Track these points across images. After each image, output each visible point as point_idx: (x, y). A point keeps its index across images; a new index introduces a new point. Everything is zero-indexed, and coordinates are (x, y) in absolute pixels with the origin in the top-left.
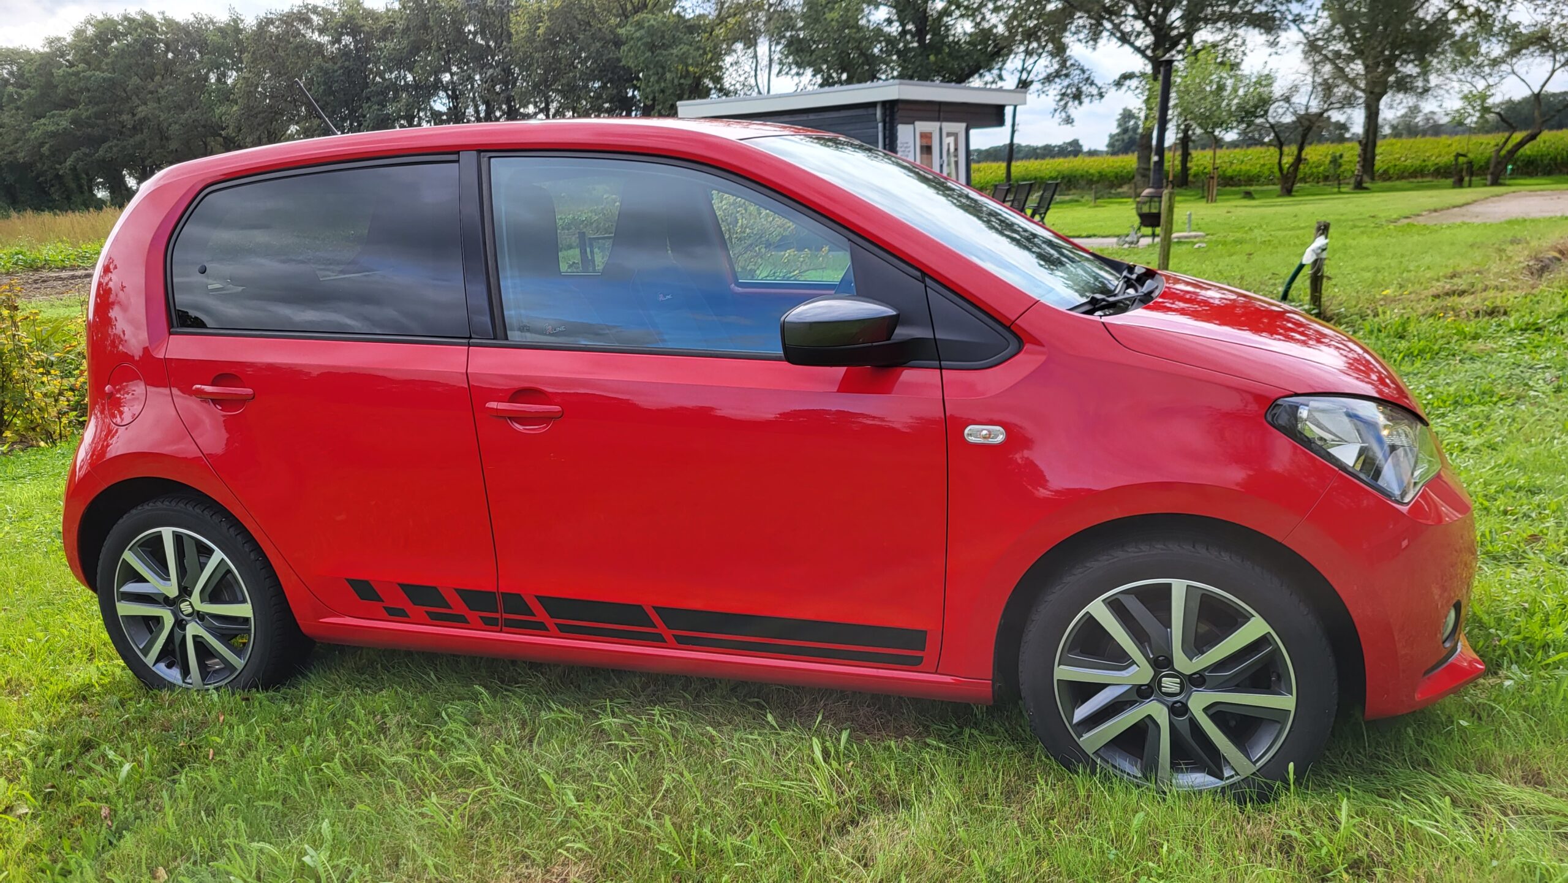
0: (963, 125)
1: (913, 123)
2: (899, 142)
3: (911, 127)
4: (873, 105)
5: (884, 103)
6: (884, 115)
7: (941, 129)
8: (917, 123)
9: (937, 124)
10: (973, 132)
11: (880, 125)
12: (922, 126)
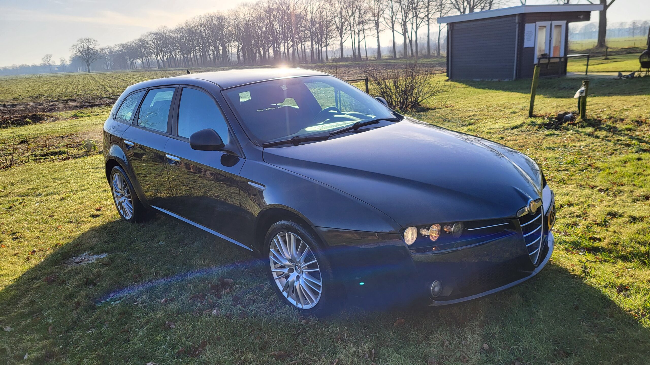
0: (565, 22)
1: (535, 22)
2: (526, 32)
3: (534, 24)
4: (515, 15)
5: (520, 14)
6: (518, 19)
7: (551, 24)
8: (537, 23)
9: (550, 22)
10: (571, 25)
11: (517, 25)
12: (539, 24)
